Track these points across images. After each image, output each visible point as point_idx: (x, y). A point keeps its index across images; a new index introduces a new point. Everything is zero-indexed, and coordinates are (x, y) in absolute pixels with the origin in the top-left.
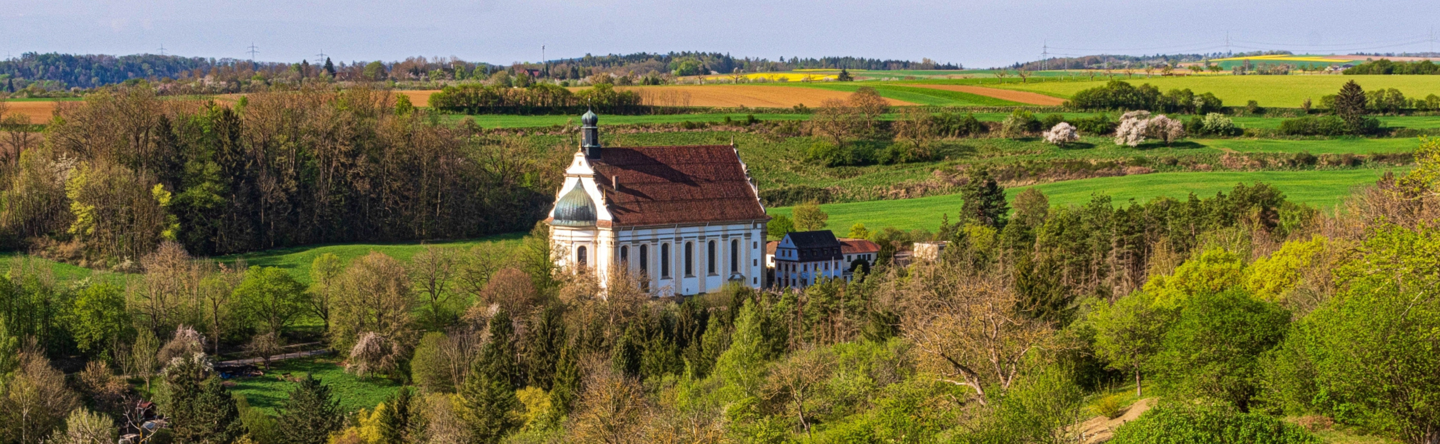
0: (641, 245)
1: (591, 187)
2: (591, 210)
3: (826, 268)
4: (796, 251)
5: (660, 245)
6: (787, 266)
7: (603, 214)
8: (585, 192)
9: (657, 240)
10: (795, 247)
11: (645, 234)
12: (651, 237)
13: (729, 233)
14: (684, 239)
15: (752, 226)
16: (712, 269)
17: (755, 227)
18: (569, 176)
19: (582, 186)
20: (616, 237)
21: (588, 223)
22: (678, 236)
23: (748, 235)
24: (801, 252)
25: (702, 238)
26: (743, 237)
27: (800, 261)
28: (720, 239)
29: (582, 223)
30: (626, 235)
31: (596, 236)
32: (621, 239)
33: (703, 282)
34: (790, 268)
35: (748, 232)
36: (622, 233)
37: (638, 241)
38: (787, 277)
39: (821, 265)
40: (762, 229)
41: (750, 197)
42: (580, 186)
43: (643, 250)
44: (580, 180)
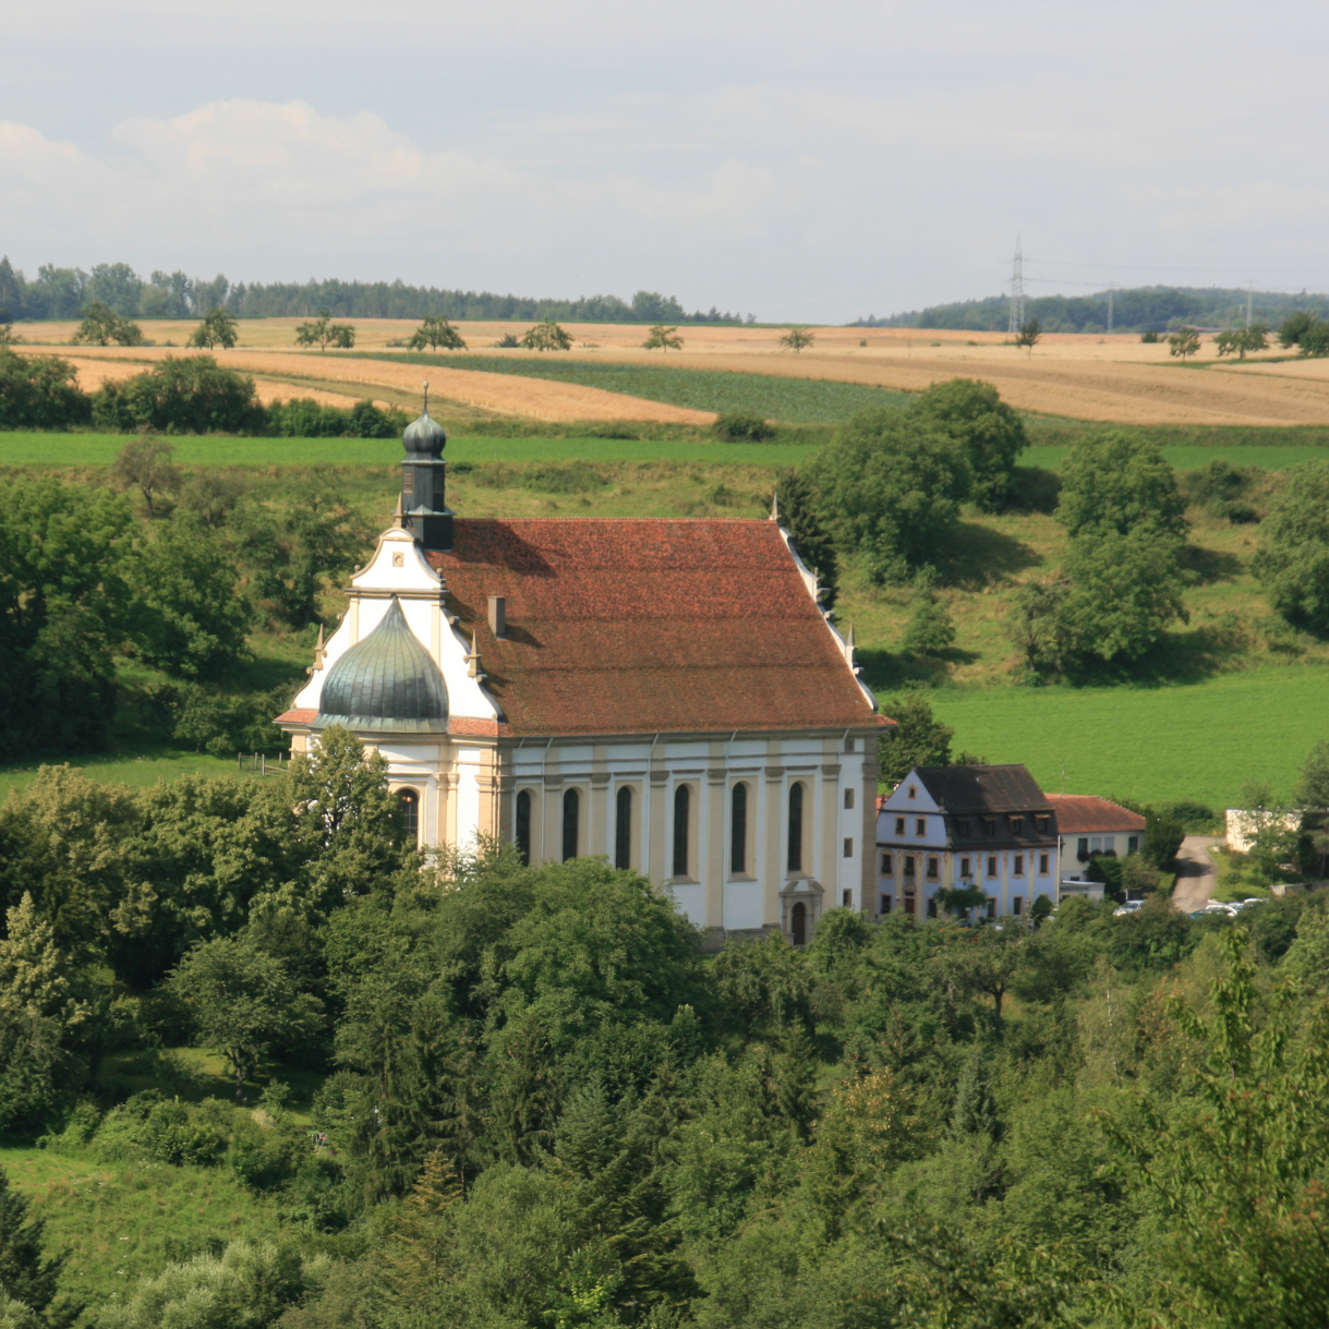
0: (566, 788)
1: (430, 626)
2: (433, 688)
3: (1018, 870)
4: (940, 822)
5: (613, 788)
6: (910, 862)
7: (468, 701)
8: (413, 640)
9: (605, 777)
10: (936, 809)
11: (576, 761)
12: (588, 769)
13: (785, 762)
14: (672, 777)
15: (840, 745)
16: (738, 863)
17: (849, 749)
18: (360, 594)
19: (403, 622)
20: (506, 766)
21: (425, 726)
22: (658, 767)
23: (832, 771)
24: (953, 822)
25: (718, 775)
26: (818, 776)
27: (954, 849)
28: (762, 778)
29: (410, 726)
30: (530, 762)
31: (449, 763)
32: (519, 771)
33: (717, 899)
34: (921, 868)
35: (831, 761)
36: (522, 756)
37: (559, 779)
38: (910, 893)
39: (1005, 861)
40: (865, 753)
41: (832, 663)
42: (396, 620)
43: (571, 801)
44: (397, 608)
